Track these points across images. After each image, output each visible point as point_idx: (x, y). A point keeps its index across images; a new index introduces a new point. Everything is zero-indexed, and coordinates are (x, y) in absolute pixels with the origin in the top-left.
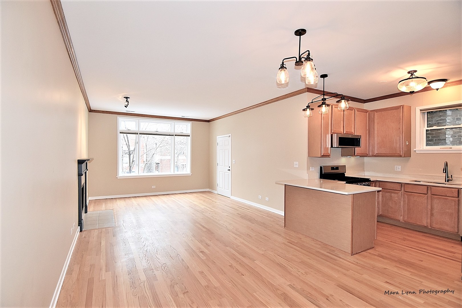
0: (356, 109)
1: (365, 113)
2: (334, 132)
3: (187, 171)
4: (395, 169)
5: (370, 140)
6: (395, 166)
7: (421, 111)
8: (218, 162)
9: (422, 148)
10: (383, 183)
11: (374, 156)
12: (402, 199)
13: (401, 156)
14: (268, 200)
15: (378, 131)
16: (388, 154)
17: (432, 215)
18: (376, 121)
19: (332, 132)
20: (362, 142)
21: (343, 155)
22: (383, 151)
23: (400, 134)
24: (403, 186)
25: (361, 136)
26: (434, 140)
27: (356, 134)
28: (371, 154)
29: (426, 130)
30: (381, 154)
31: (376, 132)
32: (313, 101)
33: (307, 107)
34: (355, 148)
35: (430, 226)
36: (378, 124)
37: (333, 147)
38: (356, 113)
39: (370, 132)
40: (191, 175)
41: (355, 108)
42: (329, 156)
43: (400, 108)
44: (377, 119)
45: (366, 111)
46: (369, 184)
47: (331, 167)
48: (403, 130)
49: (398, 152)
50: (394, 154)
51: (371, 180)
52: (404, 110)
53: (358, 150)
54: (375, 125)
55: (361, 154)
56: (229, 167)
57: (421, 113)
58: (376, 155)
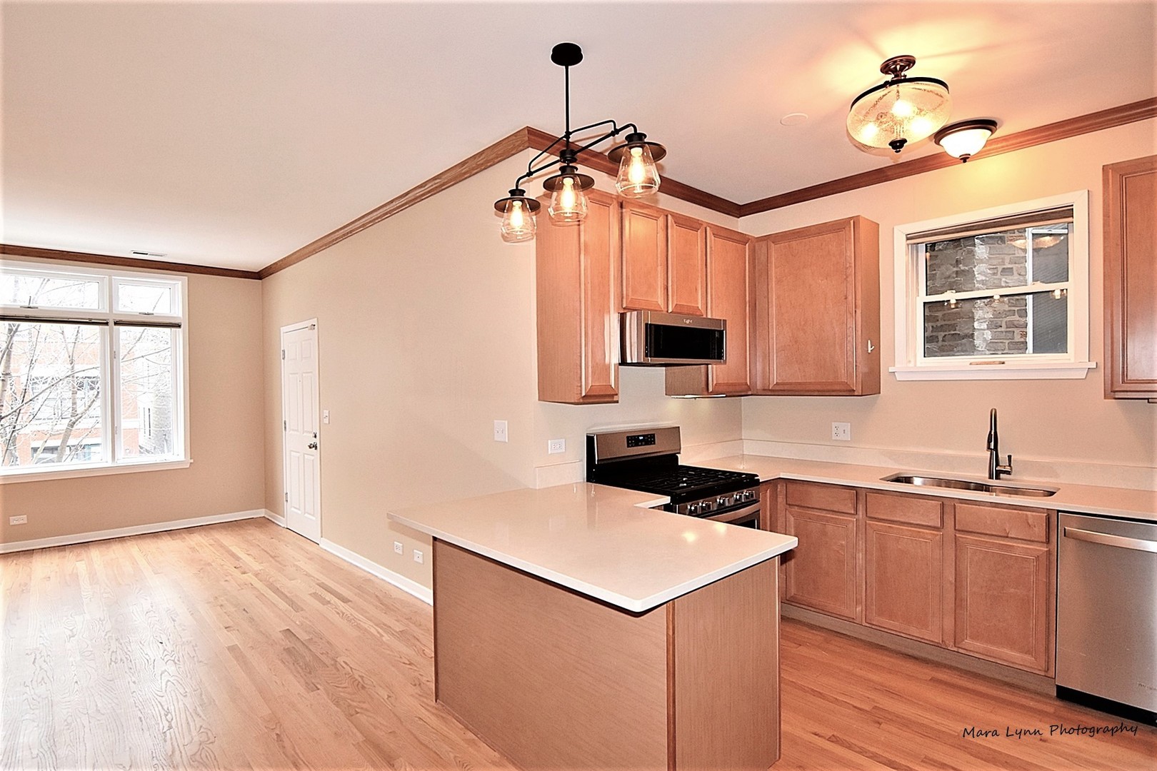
0: (708, 228)
1: (740, 246)
2: (630, 306)
3: (176, 452)
4: (834, 433)
5: (755, 338)
6: (834, 424)
7: (908, 239)
8: (286, 417)
9: (911, 365)
10: (799, 487)
11: (770, 390)
12: (861, 545)
13: (851, 393)
14: (421, 562)
15: (779, 307)
16: (810, 383)
17: (959, 602)
18: (773, 272)
19: (624, 306)
20: (731, 345)
21: (671, 391)
22: (795, 375)
23: (849, 316)
24: (862, 498)
25: (725, 321)
26: (941, 339)
27: (709, 317)
28: (759, 386)
29: (925, 303)
30: (791, 384)
31: (773, 311)
32: (532, 170)
33: (512, 192)
34: (707, 364)
35: (952, 644)
36: (779, 281)
37: (629, 361)
38: (711, 241)
39: (754, 310)
40: (188, 466)
41: (705, 225)
42: (612, 396)
43: (847, 229)
44: (776, 268)
45: (742, 239)
46: (752, 496)
47: (628, 437)
48: (859, 302)
49: (844, 379)
50: (832, 384)
51: (761, 481)
52: (859, 233)
53: (716, 372)
54: (770, 287)
55: (728, 385)
56: (315, 437)
57: (908, 245)
58: (777, 388)
